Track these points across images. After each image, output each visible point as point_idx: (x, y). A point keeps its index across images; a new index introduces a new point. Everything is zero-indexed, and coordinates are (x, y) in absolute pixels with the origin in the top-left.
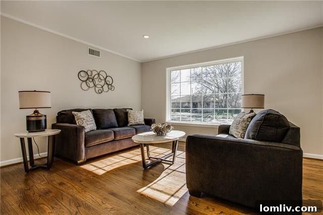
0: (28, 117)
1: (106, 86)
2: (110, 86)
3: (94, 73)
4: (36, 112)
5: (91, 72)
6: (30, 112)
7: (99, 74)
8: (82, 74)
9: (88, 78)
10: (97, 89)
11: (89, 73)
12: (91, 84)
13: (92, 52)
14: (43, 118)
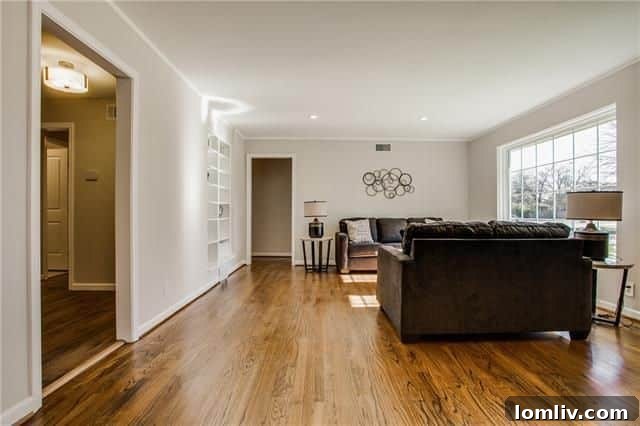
0: (310, 224)
1: (401, 187)
2: (407, 187)
3: (383, 173)
4: (316, 220)
5: (380, 173)
6: (312, 220)
7: (389, 174)
8: (368, 176)
9: (375, 181)
10: (387, 193)
11: (377, 174)
12: (380, 188)
13: (380, 148)
14: (320, 226)
